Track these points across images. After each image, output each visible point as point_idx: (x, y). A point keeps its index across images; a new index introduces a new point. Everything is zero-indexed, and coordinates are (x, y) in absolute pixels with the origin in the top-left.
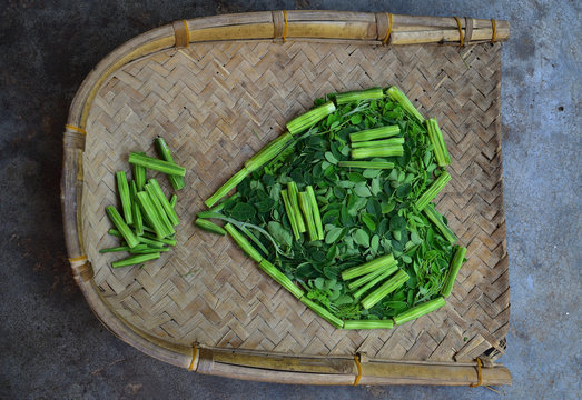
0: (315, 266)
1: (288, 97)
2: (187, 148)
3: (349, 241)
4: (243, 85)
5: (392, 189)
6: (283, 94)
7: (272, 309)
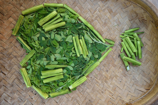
0: (75, 27)
1: (86, 89)
2: (118, 68)
3: (63, 36)
4: (103, 92)
5: (46, 57)
6: (88, 90)
7: (89, 12)
